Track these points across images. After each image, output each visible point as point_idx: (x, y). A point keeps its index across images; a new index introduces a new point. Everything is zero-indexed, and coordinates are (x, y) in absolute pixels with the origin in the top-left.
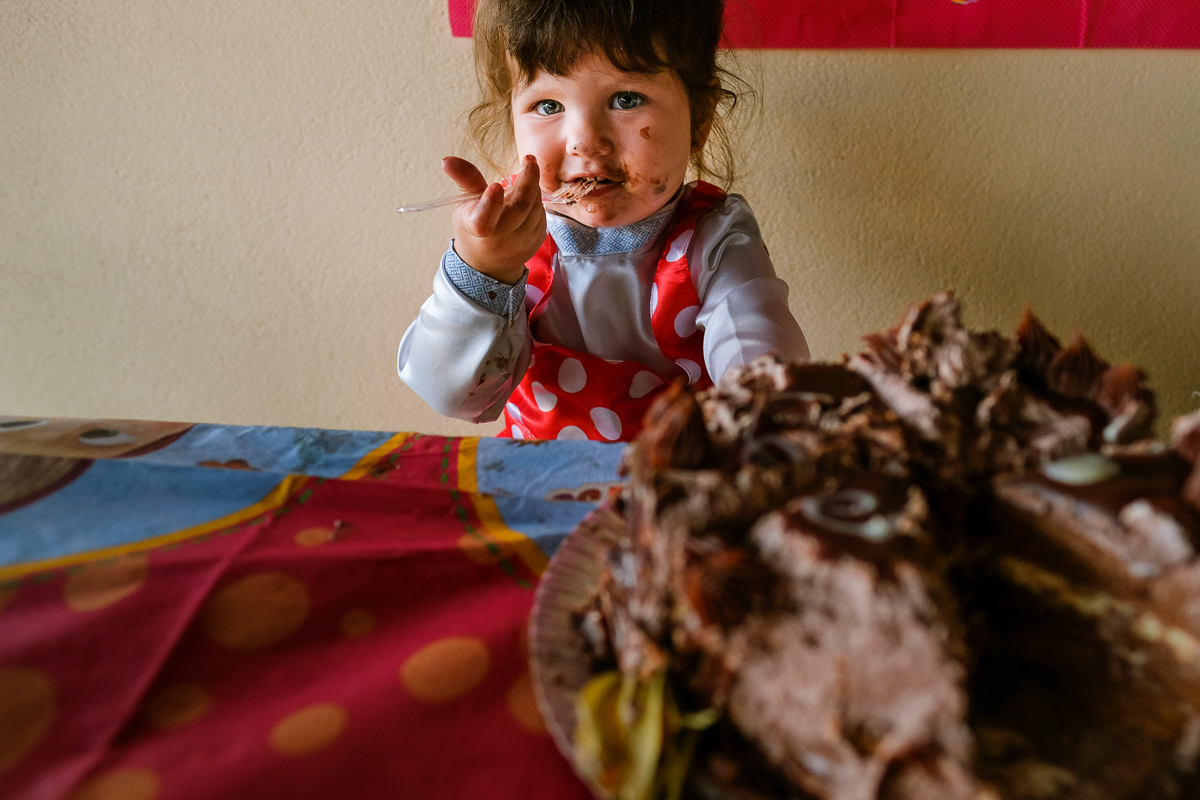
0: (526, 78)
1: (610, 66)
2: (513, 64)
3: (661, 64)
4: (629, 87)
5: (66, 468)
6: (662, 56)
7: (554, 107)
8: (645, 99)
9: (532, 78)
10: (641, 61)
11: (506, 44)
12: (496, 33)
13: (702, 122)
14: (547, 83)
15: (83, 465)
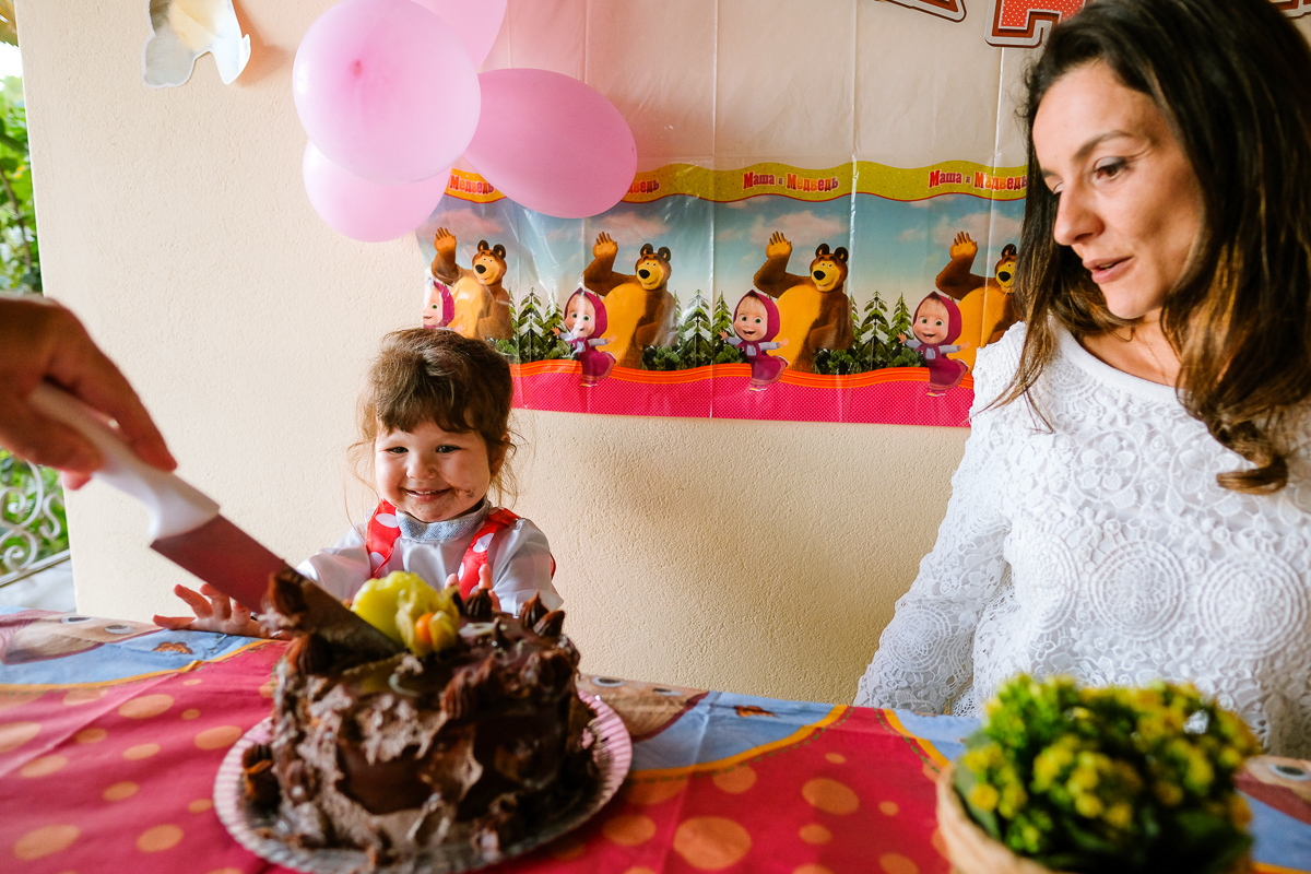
0: (387, 431)
1: (437, 428)
2: (380, 423)
3: (470, 428)
4: (449, 442)
5: (90, 645)
6: (470, 424)
7: (402, 450)
8: (457, 448)
9: (391, 432)
10: (456, 426)
11: (377, 413)
12: (371, 406)
13: (496, 460)
14: (399, 436)
15: (100, 644)
